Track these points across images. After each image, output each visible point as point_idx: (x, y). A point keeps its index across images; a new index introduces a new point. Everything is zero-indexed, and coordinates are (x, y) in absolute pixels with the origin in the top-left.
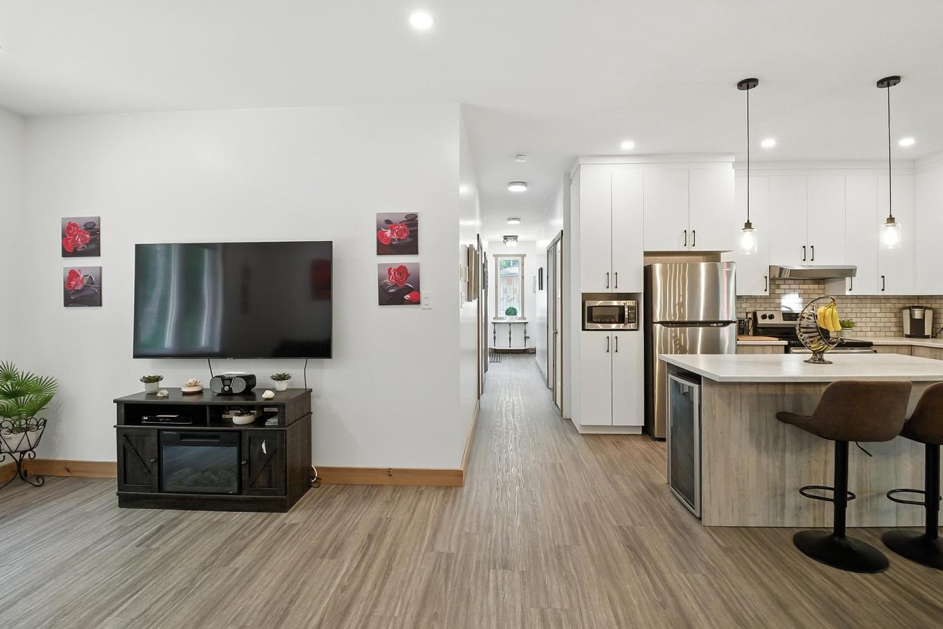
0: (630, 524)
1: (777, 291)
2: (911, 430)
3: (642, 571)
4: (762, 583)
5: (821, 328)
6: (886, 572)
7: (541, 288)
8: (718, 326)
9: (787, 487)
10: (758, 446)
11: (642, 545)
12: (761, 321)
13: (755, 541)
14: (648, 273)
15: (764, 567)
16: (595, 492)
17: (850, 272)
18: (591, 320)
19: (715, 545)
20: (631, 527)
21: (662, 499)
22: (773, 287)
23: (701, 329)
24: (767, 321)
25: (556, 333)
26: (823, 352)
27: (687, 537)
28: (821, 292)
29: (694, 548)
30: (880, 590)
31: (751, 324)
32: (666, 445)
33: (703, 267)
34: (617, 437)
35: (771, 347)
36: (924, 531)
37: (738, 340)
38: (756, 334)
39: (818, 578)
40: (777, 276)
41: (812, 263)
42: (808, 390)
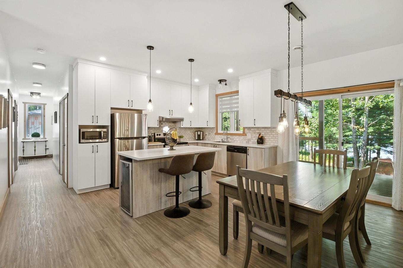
0: (101, 229)
1: (162, 126)
2: (195, 169)
3: (106, 247)
4: (153, 233)
5: (173, 138)
6: (189, 215)
7: (56, 122)
8: (141, 139)
9: (162, 195)
10: (153, 183)
11: (106, 236)
12: (156, 137)
13: (152, 218)
14: (112, 117)
15: (154, 226)
16: (84, 220)
17: (182, 120)
18: (83, 138)
19: (137, 225)
20: (102, 230)
21: (117, 213)
22: (160, 124)
23: (135, 140)
24: (159, 136)
25: (65, 145)
26: (173, 146)
27: (126, 225)
28: (175, 126)
29: (129, 229)
30: (187, 221)
31: (153, 138)
32: (119, 190)
33: (136, 115)
34: (97, 192)
35: (159, 146)
36: (198, 199)
37: (148, 144)
38: (155, 141)
39: (171, 224)
40: (161, 120)
41: (172, 116)
42: (169, 160)
